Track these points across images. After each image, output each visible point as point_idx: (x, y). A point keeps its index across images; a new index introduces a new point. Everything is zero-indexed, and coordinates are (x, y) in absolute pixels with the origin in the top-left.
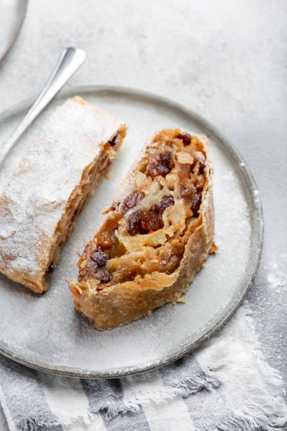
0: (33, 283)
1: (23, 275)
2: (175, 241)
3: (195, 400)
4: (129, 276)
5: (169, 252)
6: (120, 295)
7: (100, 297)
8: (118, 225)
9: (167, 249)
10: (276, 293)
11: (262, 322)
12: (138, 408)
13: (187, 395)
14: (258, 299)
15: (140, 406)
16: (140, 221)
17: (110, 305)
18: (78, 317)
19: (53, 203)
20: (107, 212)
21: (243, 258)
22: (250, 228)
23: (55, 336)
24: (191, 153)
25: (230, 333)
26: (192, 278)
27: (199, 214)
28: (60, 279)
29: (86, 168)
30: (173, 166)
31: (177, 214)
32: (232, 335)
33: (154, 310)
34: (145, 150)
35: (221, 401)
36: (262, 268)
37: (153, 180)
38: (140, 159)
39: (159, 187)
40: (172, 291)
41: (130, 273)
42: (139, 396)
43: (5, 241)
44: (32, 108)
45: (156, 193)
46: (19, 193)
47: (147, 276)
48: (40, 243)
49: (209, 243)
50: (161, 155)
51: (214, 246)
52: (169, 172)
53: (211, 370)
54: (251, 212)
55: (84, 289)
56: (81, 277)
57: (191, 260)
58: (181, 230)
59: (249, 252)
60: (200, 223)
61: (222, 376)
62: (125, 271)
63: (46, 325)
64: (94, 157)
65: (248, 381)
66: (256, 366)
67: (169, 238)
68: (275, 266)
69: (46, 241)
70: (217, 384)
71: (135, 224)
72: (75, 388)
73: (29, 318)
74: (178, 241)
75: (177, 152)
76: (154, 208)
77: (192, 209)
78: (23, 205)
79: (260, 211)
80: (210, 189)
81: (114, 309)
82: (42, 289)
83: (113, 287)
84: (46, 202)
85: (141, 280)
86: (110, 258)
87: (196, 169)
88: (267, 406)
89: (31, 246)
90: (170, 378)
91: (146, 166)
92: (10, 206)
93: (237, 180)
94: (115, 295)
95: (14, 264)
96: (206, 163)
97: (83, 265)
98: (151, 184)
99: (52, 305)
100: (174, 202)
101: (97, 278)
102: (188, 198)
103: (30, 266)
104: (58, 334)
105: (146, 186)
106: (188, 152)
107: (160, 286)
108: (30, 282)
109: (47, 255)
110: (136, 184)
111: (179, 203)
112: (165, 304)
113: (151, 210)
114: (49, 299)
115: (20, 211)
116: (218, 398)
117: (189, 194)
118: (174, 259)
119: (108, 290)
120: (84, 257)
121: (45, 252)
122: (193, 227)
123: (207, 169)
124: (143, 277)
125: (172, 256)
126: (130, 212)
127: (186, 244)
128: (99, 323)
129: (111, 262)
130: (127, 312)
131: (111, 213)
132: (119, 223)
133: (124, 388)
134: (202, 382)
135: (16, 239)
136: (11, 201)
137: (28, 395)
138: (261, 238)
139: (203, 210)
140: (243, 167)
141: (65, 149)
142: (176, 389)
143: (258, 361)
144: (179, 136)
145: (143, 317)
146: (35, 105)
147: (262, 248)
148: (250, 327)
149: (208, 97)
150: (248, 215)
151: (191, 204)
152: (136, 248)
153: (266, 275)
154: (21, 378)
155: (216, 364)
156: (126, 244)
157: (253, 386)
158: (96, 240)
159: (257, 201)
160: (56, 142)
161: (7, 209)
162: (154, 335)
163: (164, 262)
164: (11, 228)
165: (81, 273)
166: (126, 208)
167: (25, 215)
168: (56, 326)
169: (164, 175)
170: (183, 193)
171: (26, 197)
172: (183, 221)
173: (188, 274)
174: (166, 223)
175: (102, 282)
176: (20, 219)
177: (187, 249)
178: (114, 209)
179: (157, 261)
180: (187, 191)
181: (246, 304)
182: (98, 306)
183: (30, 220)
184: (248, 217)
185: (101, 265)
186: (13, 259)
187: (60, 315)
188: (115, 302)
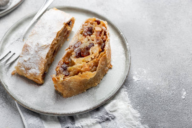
0: (38, 79)
1: (34, 76)
2: (95, 60)
3: (104, 124)
4: (76, 74)
5: (92, 64)
6: (73, 82)
7: (65, 82)
8: (72, 54)
9: (91, 63)
10: (137, 83)
11: (131, 94)
12: (81, 127)
13: (101, 121)
14: (129, 85)
15: (82, 126)
16: (80, 52)
17: (69, 86)
18: (56, 93)
19: (45, 45)
20: (67, 50)
21: (123, 69)
22: (125, 58)
23: (47, 100)
24: (100, 27)
25: (118, 98)
26: (102, 77)
27: (104, 50)
28: (49, 79)
29: (59, 32)
30: (94, 32)
31: (95, 50)
32: (119, 99)
33: (87, 90)
34: (82, 26)
35: (115, 124)
36: (131, 74)
37: (85, 37)
38: (80, 29)
39: (88, 40)
40: (94, 82)
41: (77, 72)
42: (81, 123)
43: (26, 62)
44: (36, 15)
45: (87, 42)
46: (32, 43)
47: (84, 73)
48: (40, 62)
49: (109, 63)
50: (88, 28)
51: (111, 65)
52: (92, 35)
53: (110, 112)
54: (126, 51)
55: (58, 79)
56: (57, 74)
57: (101, 68)
58: (97, 56)
59: (125, 67)
60: (105, 53)
61: (115, 114)
62: (75, 72)
63: (43, 97)
64: (62, 28)
65: (126, 115)
66: (129, 110)
67: (92, 59)
68: (136, 73)
69: (43, 61)
70: (113, 117)
71: (78, 54)
72: (55, 121)
73: (36, 94)
74: (96, 60)
75: (95, 26)
76: (86, 48)
77: (101, 48)
78: (33, 47)
79: (129, 51)
80: (109, 41)
81: (71, 88)
82: (41, 82)
83: (70, 77)
84: (42, 45)
85: (81, 75)
86: (68, 67)
87: (103, 33)
88: (133, 125)
89: (36, 64)
90: (94, 115)
91: (82, 32)
92: (28, 48)
93: (120, 40)
94: (71, 81)
95: (30, 71)
96: (107, 31)
97: (58, 70)
98: (84, 39)
99: (46, 89)
100: (94, 45)
101: (63, 74)
102: (100, 44)
103: (37, 72)
104: (48, 100)
105: (83, 39)
106: (99, 27)
107: (89, 77)
108: (37, 79)
109: (43, 66)
110: (78, 39)
111: (96, 45)
112: (91, 87)
113: (85, 48)
114: (44, 86)
115: (32, 50)
116: (114, 123)
117: (100, 42)
118: (94, 67)
119: (68, 79)
120: (58, 67)
121: (42, 65)
122: (102, 55)
123: (107, 33)
124: (82, 73)
125: (93, 66)
126: (76, 49)
127: (99, 61)
128: (65, 95)
129: (69, 68)
130: (76, 90)
131: (69, 50)
132: (72, 53)
133: (75, 120)
134: (107, 116)
135: (30, 61)
136: (28, 46)
137: (36, 123)
138: (130, 61)
139: (106, 48)
140: (122, 35)
141: (50, 26)
142: (96, 119)
143: (130, 107)
144: (96, 21)
145: (83, 93)
146: (38, 13)
147: (130, 65)
148: (126, 95)
149: (107, 11)
150: (124, 53)
151: (101, 46)
152: (79, 63)
153: (132, 76)
154: (33, 117)
155: (113, 109)
156: (75, 61)
157: (128, 117)
158: (63, 60)
159: (128, 47)
160: (46, 23)
161: (27, 49)
162: (87, 99)
163: (91, 68)
164: (29, 57)
165: (57, 73)
166: (75, 48)
167: (34, 51)
168: (47, 97)
169: (90, 35)
170: (98, 42)
171: (34, 44)
172: (98, 52)
173: (100, 75)
174: (91, 53)
175: (66, 76)
176: (32, 52)
177: (99, 63)
178: (70, 48)
179: (87, 67)
180: (99, 41)
181: (124, 87)
182: (64, 86)
183: (36, 53)
184: (124, 54)
185: (65, 69)
186: (30, 69)
187: (49, 92)
188: (71, 85)
